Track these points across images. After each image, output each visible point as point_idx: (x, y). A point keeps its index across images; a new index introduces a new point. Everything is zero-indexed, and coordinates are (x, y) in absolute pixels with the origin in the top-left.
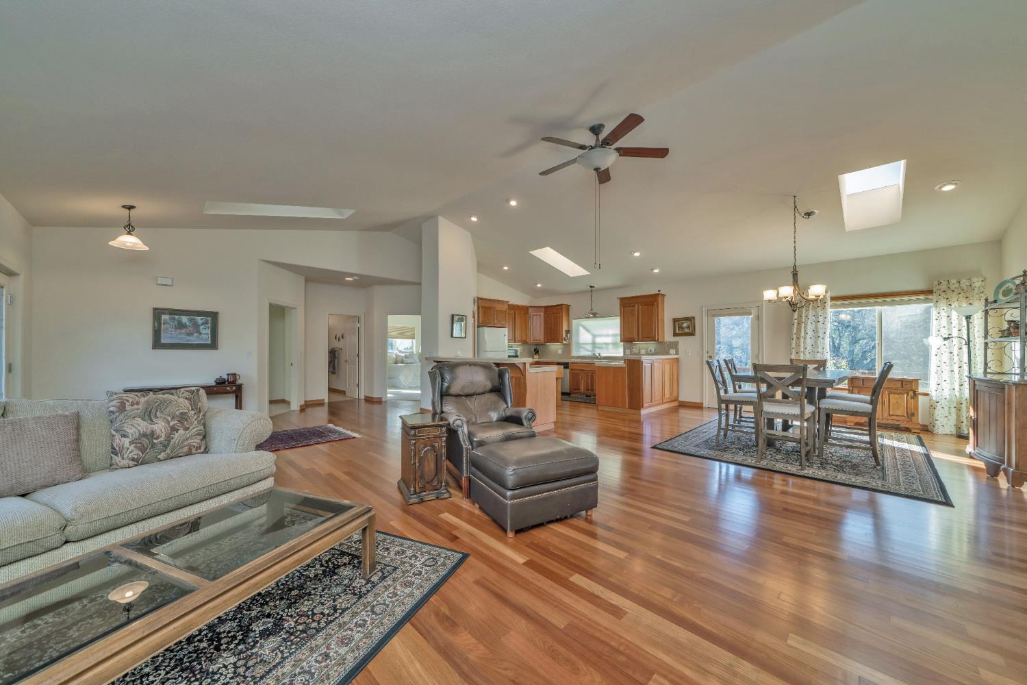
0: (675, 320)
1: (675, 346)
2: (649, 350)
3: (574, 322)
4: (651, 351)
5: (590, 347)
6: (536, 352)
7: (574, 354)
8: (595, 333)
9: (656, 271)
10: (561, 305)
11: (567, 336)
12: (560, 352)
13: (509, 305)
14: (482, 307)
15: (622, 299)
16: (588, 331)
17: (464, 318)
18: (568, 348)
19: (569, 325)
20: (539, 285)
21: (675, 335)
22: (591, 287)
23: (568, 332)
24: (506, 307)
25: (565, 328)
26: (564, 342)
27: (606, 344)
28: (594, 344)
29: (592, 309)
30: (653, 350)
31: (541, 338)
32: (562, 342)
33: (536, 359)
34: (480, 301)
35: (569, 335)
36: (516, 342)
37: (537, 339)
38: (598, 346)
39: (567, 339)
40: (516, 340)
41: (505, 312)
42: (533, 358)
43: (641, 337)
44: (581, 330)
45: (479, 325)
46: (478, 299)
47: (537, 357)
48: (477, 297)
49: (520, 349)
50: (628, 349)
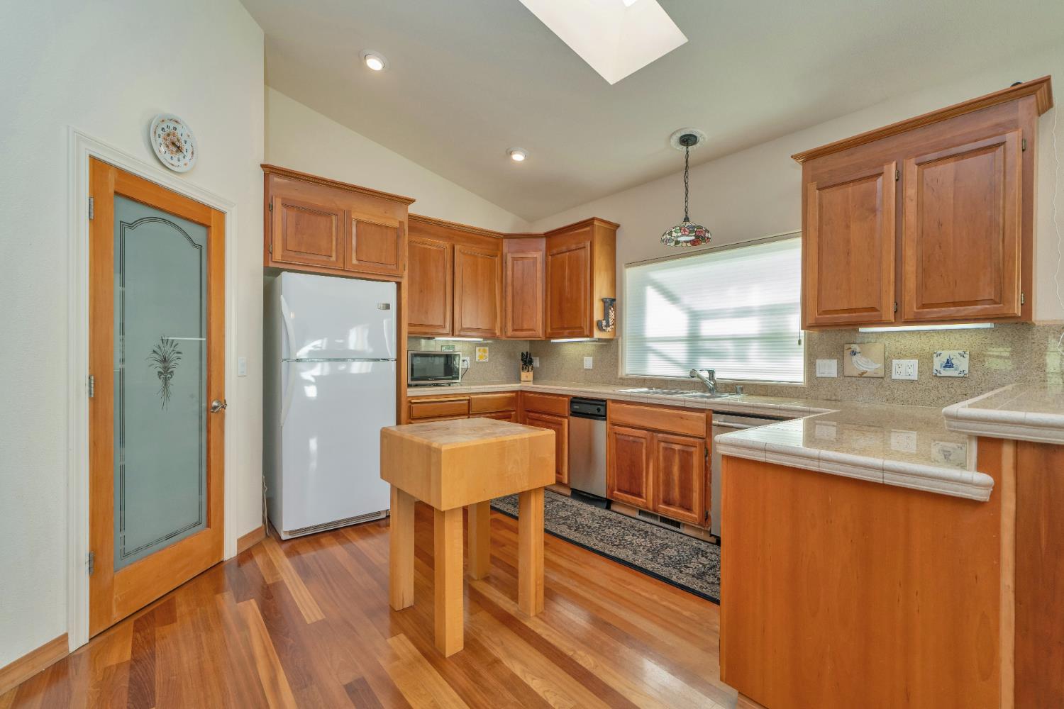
2: (938, 363)
3: (630, 275)
4: (949, 364)
5: (679, 352)
6: (527, 361)
7: (628, 368)
8: (700, 305)
10: (589, 223)
11: (606, 315)
12: (588, 362)
13: (412, 218)
14: (290, 204)
15: (810, 157)
16: (672, 297)
18: (609, 347)
19: (614, 283)
20: (518, 157)
22: (688, 140)
23: (610, 303)
24: (403, 217)
25: (601, 289)
26: (597, 334)
27: (742, 340)
28: (694, 339)
29: (687, 219)
30: (963, 365)
31: (536, 323)
32: (591, 335)
33: (523, 384)
34: (276, 180)
35: (612, 314)
36: (457, 333)
37: (525, 327)
38: (708, 345)
39: (608, 325)
40: (457, 326)
41: (397, 231)
42: (519, 380)
43: (911, 306)
44: (652, 296)
45: (271, 265)
46: (270, 171)
47: (527, 375)
48: (263, 166)
49: (482, 355)
50: (831, 357)
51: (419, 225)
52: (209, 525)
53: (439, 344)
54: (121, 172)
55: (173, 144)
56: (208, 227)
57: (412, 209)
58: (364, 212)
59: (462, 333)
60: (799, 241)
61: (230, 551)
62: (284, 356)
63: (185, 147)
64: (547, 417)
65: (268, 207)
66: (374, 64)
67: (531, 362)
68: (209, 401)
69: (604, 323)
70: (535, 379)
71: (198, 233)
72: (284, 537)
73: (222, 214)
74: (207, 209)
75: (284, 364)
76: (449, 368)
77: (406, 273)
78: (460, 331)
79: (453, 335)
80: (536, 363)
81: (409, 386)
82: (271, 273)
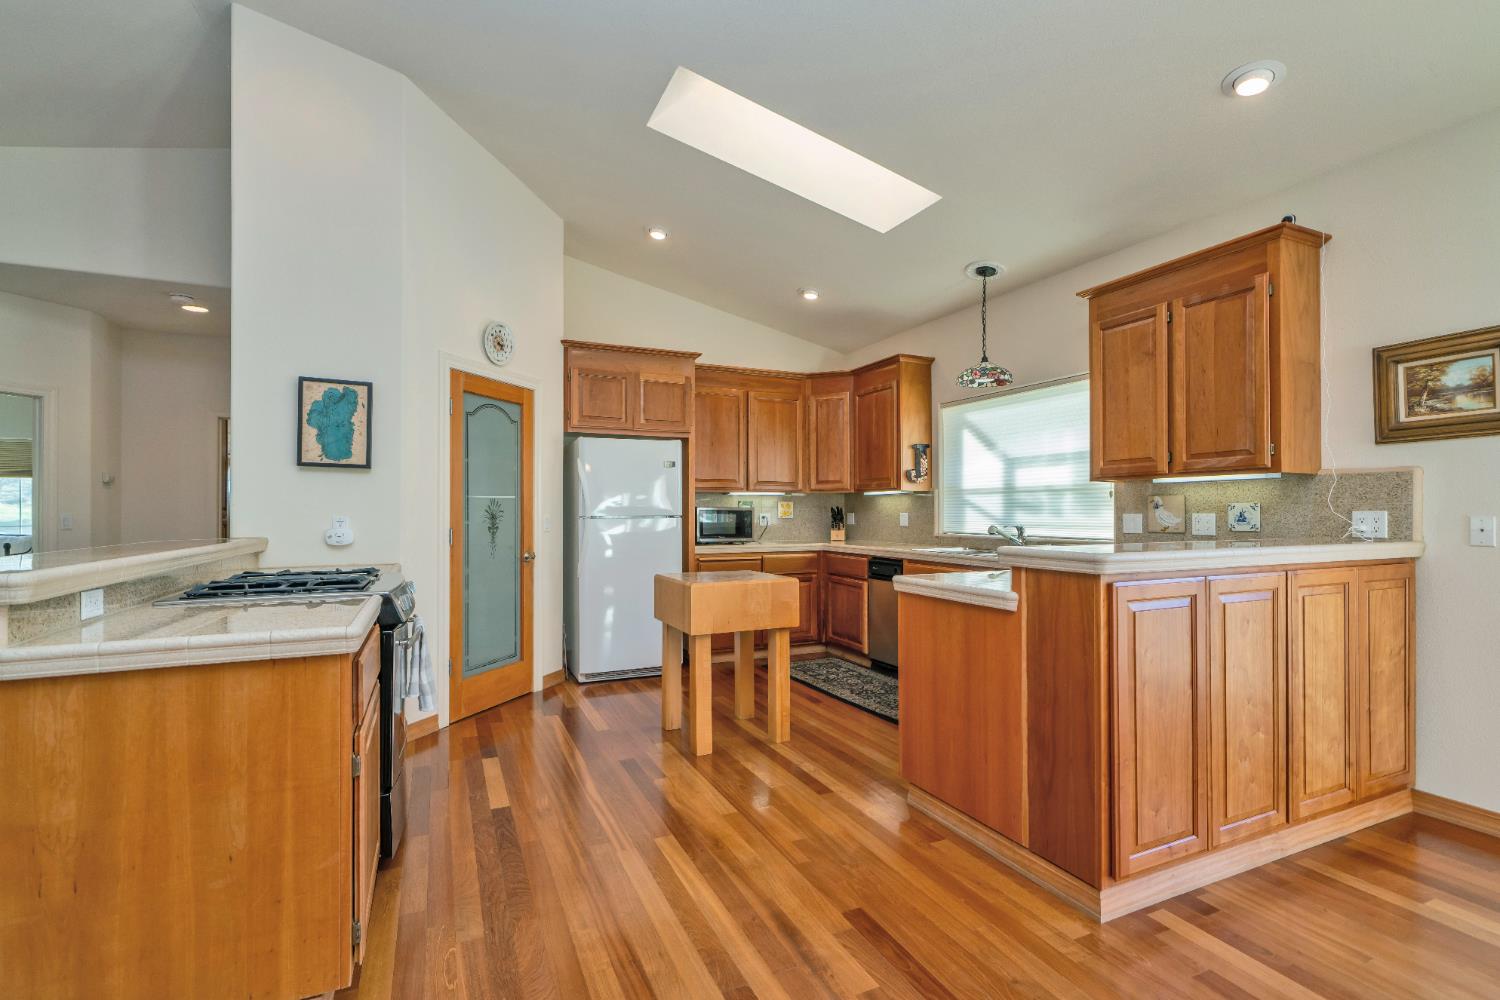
0: (1384, 360)
1: (1394, 491)
2: (1232, 516)
3: (946, 416)
4: (1242, 518)
5: (995, 505)
6: (838, 517)
7: (945, 525)
8: (1016, 451)
9: (1252, 87)
10: (895, 360)
11: (917, 464)
12: (904, 520)
13: (699, 368)
14: (585, 373)
15: (1097, 294)
16: (988, 443)
17: (362, 391)
18: (925, 502)
19: (929, 425)
20: (811, 296)
21: (1388, 432)
22: (983, 271)
23: (923, 450)
24: (690, 372)
25: (910, 434)
26: (906, 486)
27: (1054, 491)
28: (1009, 490)
29: (985, 359)
30: (1255, 517)
31: (843, 473)
32: (898, 487)
33: (833, 544)
34: (574, 352)
35: (924, 463)
36: (751, 487)
37: (831, 478)
38: (1023, 497)
39: (918, 475)
40: (752, 480)
41: (684, 388)
42: (828, 539)
43: (1182, 456)
44: (969, 440)
45: (570, 430)
46: (569, 345)
47: (838, 535)
48: (563, 342)
49: (785, 510)
50: (1137, 510)
51: (707, 374)
52: (522, 659)
53: (737, 499)
54: (467, 375)
55: (499, 344)
56: (521, 405)
57: (699, 361)
58: (651, 372)
59: (758, 487)
60: (1087, 383)
61: (538, 686)
62: (580, 514)
63: (505, 343)
64: (848, 580)
65: (567, 378)
66: (658, 235)
67: (841, 520)
68: (522, 555)
69: (913, 473)
70: (848, 538)
71: (513, 410)
72: (581, 679)
73: (531, 392)
74: (520, 390)
75: (580, 521)
76: (742, 526)
77: (693, 429)
78: (755, 485)
79: (748, 490)
80: (851, 519)
81: (698, 543)
82: (570, 437)
